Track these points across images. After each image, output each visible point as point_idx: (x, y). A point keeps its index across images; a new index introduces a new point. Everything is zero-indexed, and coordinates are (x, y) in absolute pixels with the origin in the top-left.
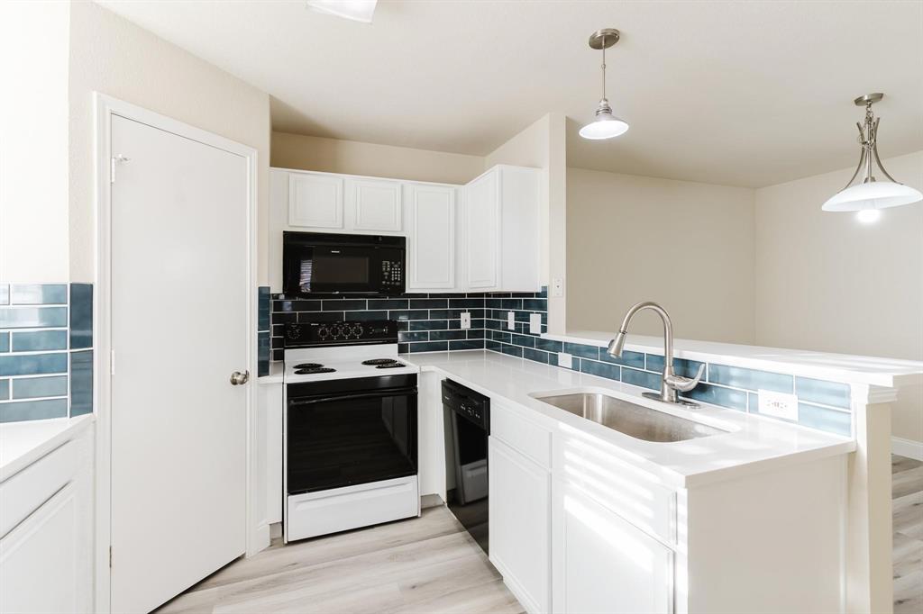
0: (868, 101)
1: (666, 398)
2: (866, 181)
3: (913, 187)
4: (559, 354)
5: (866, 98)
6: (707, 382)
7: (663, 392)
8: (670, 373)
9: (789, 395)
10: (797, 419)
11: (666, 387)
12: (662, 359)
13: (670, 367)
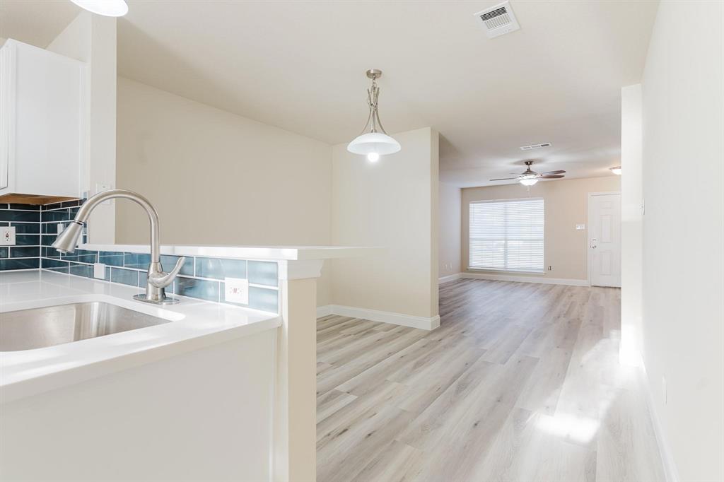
0: (374, 74)
1: (149, 298)
2: (372, 132)
3: (395, 139)
4: (95, 264)
5: (372, 72)
6: (194, 277)
7: (147, 291)
8: (156, 269)
9: (244, 280)
10: (247, 303)
11: (150, 286)
12: (149, 256)
13: (156, 263)
